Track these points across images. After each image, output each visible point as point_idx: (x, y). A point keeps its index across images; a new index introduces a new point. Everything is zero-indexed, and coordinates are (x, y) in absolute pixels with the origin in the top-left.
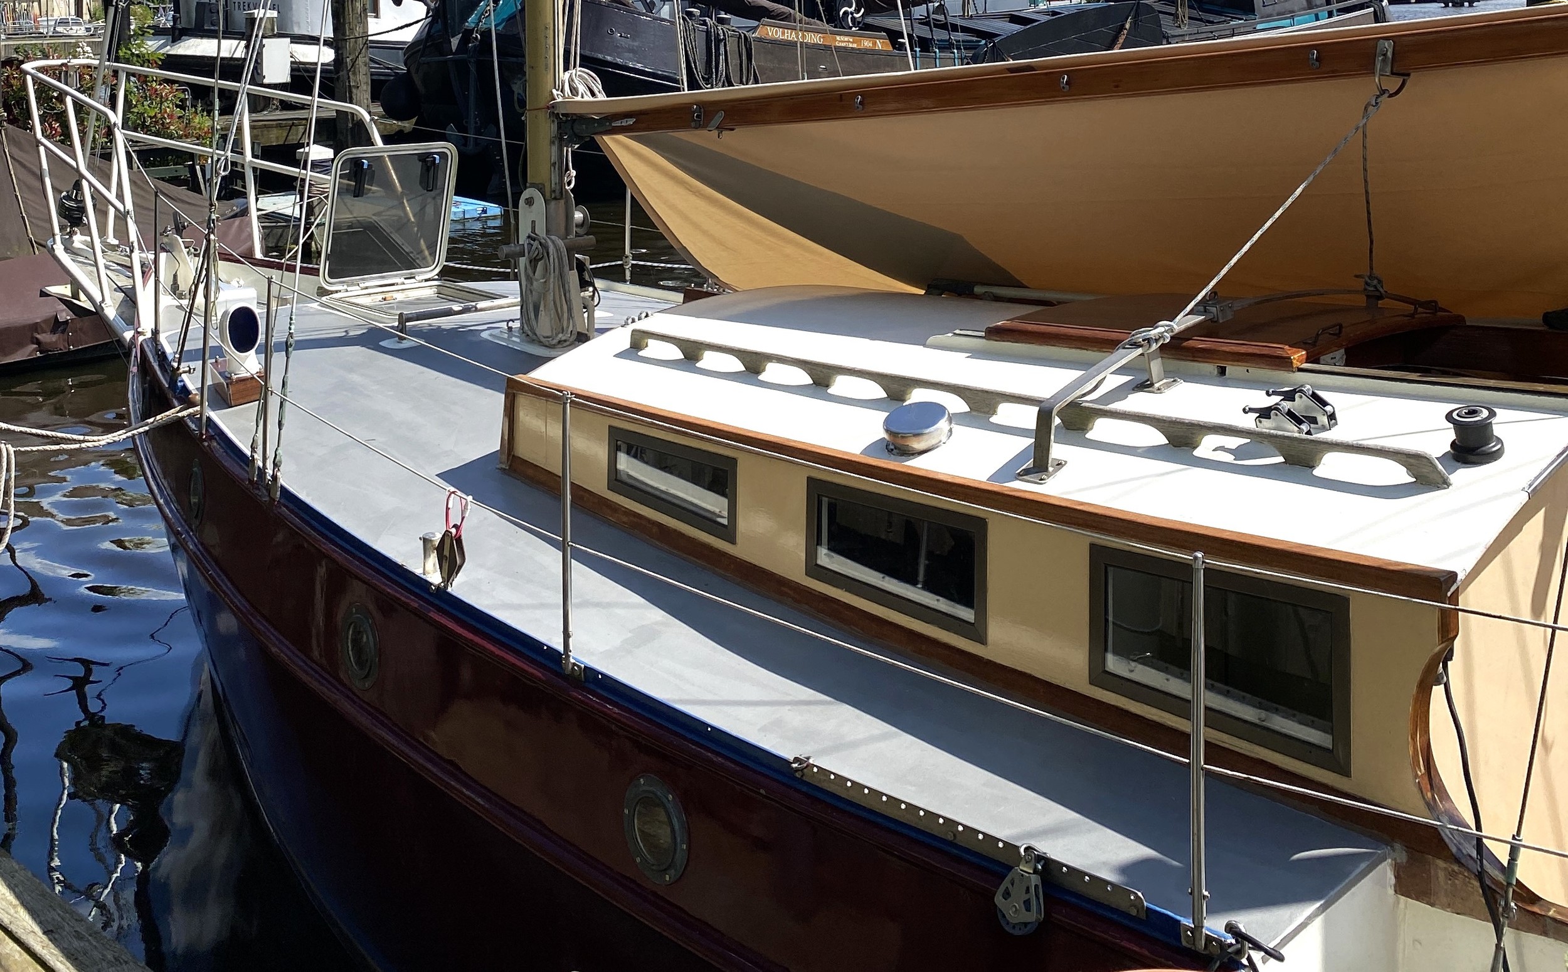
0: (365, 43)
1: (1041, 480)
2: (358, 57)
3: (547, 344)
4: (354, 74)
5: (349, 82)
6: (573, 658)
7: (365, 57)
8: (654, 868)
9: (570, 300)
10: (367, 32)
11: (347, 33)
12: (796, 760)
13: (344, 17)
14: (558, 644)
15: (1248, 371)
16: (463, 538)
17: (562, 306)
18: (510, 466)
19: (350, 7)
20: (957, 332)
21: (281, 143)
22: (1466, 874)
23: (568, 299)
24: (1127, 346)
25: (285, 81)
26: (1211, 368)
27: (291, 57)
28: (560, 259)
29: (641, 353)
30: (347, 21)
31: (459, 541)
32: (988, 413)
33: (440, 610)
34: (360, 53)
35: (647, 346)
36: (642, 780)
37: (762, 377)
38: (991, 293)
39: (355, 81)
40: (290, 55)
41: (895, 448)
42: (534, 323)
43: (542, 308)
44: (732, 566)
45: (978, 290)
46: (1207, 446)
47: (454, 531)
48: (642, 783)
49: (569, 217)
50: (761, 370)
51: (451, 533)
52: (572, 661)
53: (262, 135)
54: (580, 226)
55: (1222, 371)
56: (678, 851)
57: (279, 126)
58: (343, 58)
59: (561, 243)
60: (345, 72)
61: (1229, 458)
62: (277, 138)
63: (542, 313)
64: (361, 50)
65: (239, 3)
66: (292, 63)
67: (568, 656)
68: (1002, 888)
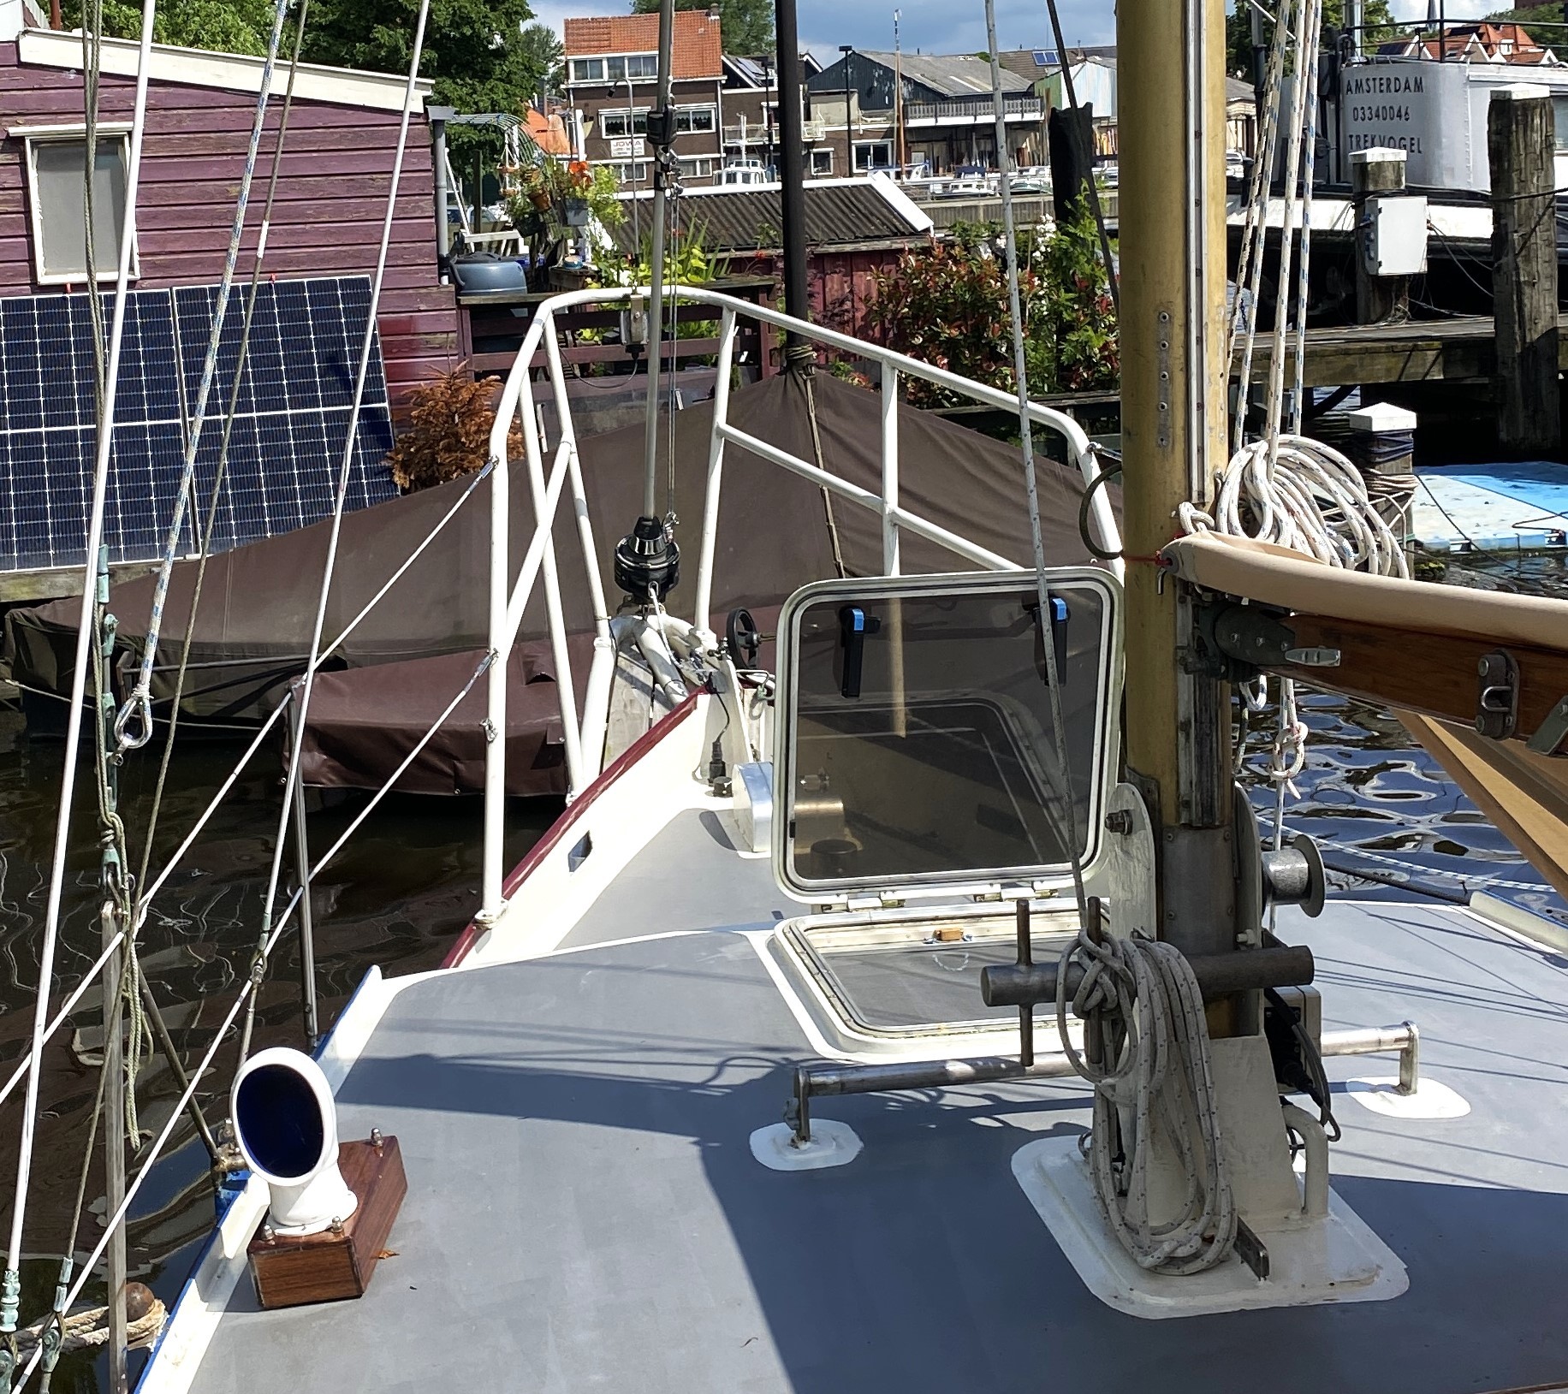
0: (1548, 207)
2: (1534, 230)
4: (1527, 260)
5: (1518, 275)
7: (1548, 230)
10: (1553, 186)
11: (1516, 188)
13: (1509, 161)
19: (1521, 140)
21: (1393, 379)
25: (1417, 271)
27: (1429, 228)
30: (1516, 167)
34: (1538, 224)
39: (1529, 274)
40: (1425, 225)
53: (1362, 365)
57: (1391, 351)
58: (1507, 233)
60: (1511, 256)
62: (1388, 370)
64: (1541, 218)
65: (1358, 136)
66: (1430, 238)
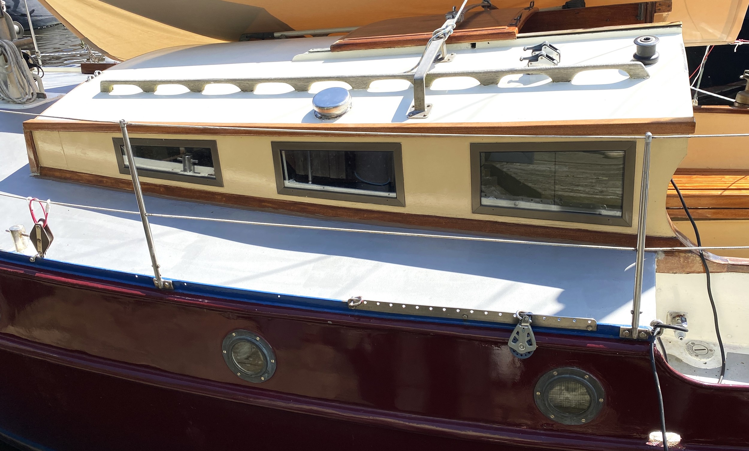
1: (424, 116)
3: (20, 102)
6: (163, 278)
8: (253, 376)
9: (27, 76)
12: (351, 300)
14: (151, 273)
15: (488, 43)
16: (49, 226)
17: (22, 80)
18: (41, 173)
20: (311, 50)
22: (694, 256)
23: (25, 75)
24: (435, 39)
26: (467, 45)
28: (14, 53)
29: (110, 94)
31: (47, 228)
32: (365, 88)
33: (40, 270)
35: (113, 89)
36: (234, 334)
37: (204, 93)
38: (284, 35)
41: (322, 116)
42: (7, 92)
43: (9, 83)
44: (224, 199)
45: (276, 35)
46: (503, 82)
47: (41, 223)
48: (235, 335)
49: (11, 29)
50: (202, 90)
51: (40, 225)
52: (162, 280)
54: (19, 33)
55: (474, 45)
56: (269, 363)
59: (11, 43)
61: (521, 86)
63: (10, 86)
67: (159, 279)
68: (512, 338)
